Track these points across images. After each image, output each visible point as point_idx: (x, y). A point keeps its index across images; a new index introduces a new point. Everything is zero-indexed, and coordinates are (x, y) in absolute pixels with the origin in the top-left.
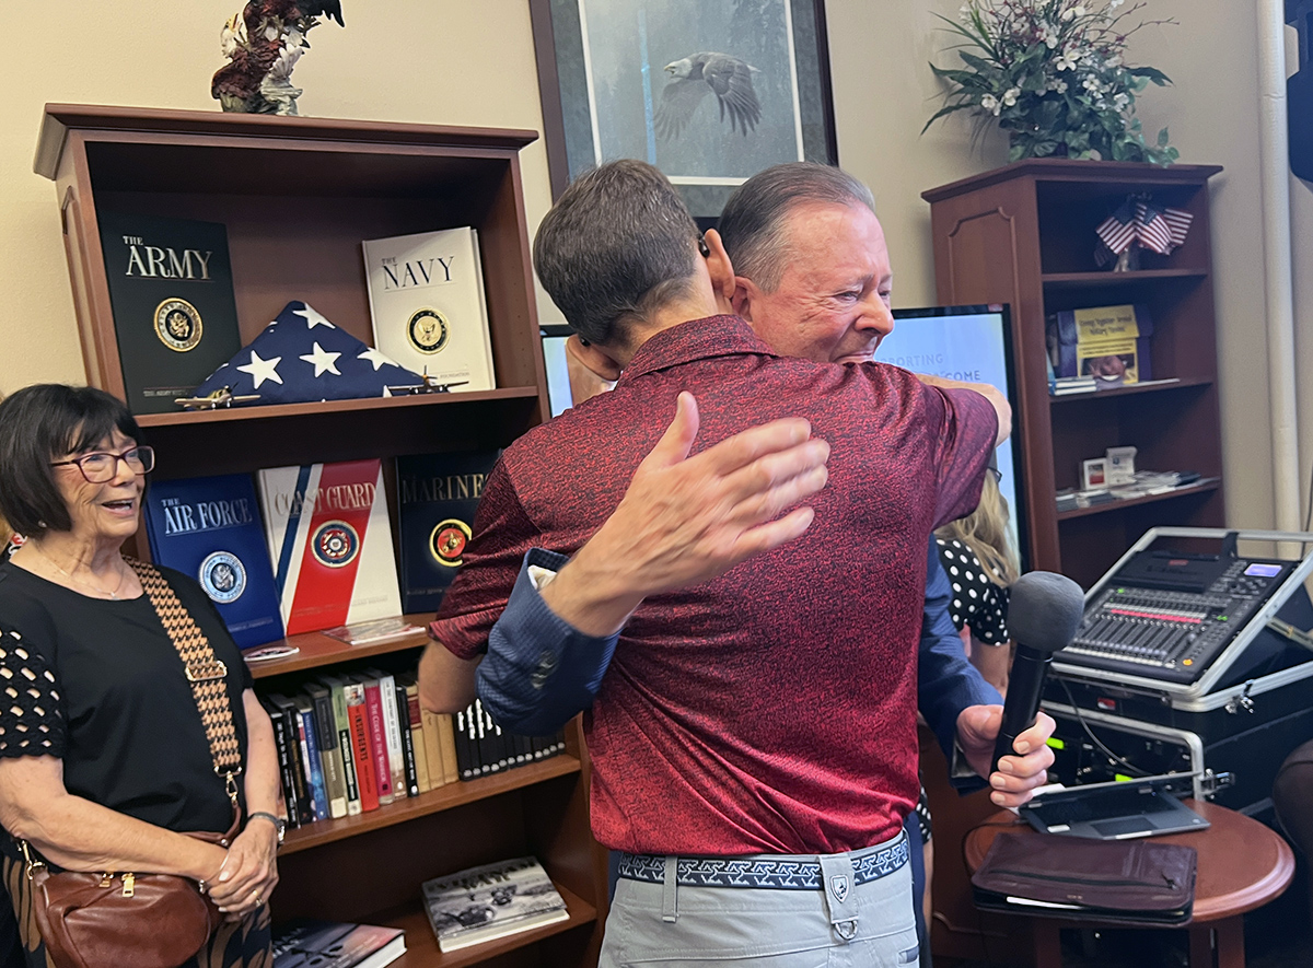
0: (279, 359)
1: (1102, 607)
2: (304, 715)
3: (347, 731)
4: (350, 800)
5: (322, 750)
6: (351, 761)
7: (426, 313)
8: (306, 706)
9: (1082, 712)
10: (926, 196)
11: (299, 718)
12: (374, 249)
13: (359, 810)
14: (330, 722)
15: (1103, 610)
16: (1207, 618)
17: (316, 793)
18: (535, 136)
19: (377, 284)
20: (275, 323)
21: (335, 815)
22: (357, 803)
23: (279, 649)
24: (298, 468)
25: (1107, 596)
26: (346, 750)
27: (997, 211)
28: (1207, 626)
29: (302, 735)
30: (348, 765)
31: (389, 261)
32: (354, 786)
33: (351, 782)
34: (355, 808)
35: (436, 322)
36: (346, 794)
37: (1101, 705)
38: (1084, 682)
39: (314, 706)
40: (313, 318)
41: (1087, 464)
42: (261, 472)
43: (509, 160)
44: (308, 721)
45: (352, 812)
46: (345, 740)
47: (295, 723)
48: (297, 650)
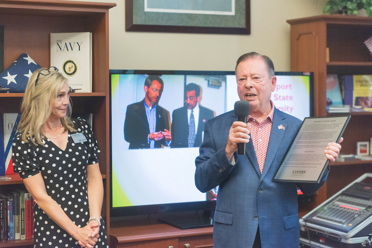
0: (16, 75)
1: (334, 203)
2: (10, 201)
3: (24, 209)
4: (22, 234)
5: (14, 215)
6: (24, 220)
7: (70, 61)
8: (11, 199)
9: (312, 243)
10: (289, 22)
11: (8, 202)
12: (55, 36)
13: (24, 238)
14: (18, 205)
15: (334, 204)
16: (365, 210)
17: (10, 230)
18: (115, 5)
19: (54, 49)
20: (16, 61)
21: (16, 239)
22: (24, 236)
23: (4, 177)
24: (18, 113)
25: (338, 199)
26: (23, 216)
27: (312, 33)
28: (364, 212)
29: (9, 208)
30: (23, 221)
31: (59, 41)
32: (24, 229)
33: (23, 228)
34: (23, 237)
35: (73, 65)
36: (21, 232)
37: (321, 241)
38: (316, 231)
39: (14, 198)
40: (30, 60)
41: (359, 144)
42: (5, 114)
43: (105, 13)
44: (11, 204)
45: (22, 239)
46: (23, 212)
47: (7, 204)
48: (11, 178)
